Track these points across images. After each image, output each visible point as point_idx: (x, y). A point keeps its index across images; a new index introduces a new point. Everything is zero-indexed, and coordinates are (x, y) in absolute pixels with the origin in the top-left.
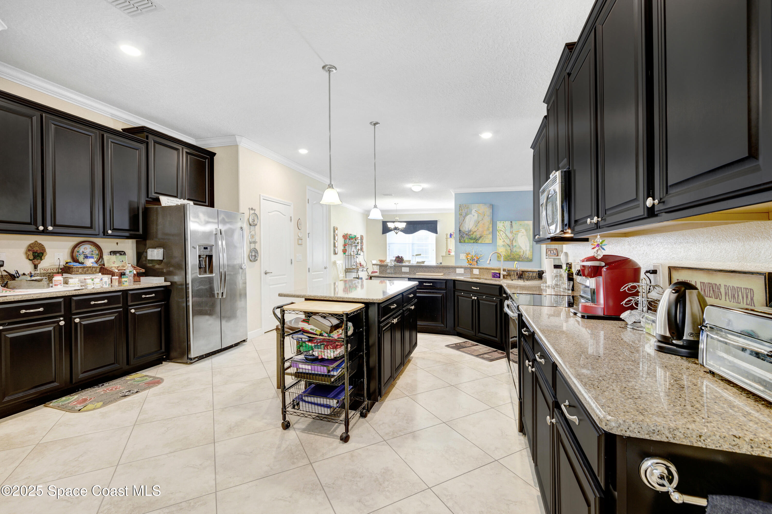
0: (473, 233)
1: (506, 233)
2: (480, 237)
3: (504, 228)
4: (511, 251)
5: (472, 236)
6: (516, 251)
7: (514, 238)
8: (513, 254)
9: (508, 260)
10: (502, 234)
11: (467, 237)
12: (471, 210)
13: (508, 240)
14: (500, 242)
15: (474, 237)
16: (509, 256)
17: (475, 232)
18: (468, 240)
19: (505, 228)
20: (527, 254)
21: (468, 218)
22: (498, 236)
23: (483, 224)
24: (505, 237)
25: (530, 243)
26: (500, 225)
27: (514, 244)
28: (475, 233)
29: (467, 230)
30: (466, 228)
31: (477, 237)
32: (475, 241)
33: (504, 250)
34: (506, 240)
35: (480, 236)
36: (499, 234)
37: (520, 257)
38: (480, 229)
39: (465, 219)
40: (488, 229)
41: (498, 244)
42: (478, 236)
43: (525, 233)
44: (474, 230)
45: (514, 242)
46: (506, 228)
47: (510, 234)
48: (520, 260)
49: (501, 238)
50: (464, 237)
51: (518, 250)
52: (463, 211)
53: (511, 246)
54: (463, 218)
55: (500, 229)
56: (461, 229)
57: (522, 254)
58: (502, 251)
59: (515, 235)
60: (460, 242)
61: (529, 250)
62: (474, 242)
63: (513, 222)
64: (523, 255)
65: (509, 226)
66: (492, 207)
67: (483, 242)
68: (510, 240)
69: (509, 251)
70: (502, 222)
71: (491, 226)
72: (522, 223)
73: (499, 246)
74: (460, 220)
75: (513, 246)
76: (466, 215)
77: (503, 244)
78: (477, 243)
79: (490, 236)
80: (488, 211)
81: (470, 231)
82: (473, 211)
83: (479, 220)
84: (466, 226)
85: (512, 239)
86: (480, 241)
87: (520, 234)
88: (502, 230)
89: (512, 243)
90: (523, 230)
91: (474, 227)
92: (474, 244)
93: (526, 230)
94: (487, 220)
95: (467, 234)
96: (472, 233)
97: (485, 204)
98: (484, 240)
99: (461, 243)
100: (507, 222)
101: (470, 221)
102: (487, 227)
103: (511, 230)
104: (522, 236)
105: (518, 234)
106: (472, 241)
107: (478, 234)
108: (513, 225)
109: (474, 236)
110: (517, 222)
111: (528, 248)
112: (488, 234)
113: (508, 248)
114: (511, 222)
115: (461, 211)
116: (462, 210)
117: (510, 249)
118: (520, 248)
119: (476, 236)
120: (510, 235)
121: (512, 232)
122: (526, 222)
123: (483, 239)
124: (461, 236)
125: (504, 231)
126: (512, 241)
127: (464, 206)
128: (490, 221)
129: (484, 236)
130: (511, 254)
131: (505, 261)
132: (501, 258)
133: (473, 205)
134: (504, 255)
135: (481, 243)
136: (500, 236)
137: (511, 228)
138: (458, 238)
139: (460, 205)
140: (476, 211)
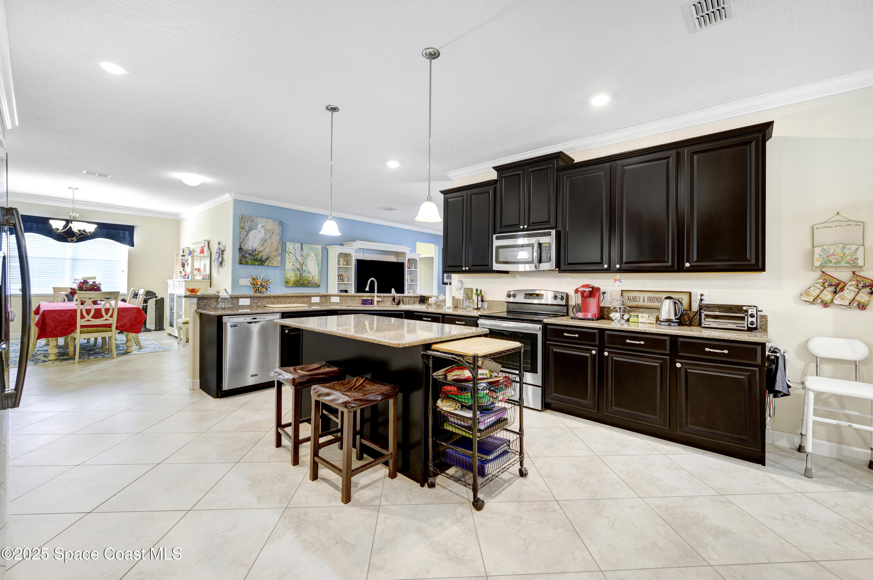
0: (259, 253)
1: (296, 256)
2: (267, 259)
3: (294, 249)
4: (301, 276)
5: (256, 256)
6: (305, 276)
7: (304, 262)
8: (303, 280)
9: (297, 286)
10: (292, 257)
11: (251, 258)
12: (257, 225)
13: (298, 263)
14: (289, 266)
16: (298, 281)
17: (261, 252)
18: (252, 262)
19: (295, 250)
20: (316, 279)
21: (252, 234)
22: (287, 259)
23: (272, 243)
24: (295, 260)
25: (318, 268)
26: (290, 246)
27: (304, 269)
28: (260, 253)
29: (251, 249)
30: (249, 246)
31: (264, 258)
32: (260, 263)
33: (294, 275)
34: (295, 264)
35: (267, 257)
36: (289, 257)
37: (309, 283)
38: (268, 249)
39: (248, 235)
40: (277, 250)
41: (286, 268)
42: (264, 257)
43: (314, 257)
44: (259, 250)
45: (303, 266)
46: (297, 251)
47: (300, 257)
48: (309, 285)
49: (291, 261)
50: (246, 258)
51: (307, 275)
52: (246, 224)
53: (301, 270)
54: (246, 233)
55: (290, 251)
56: (242, 247)
58: (291, 276)
59: (304, 259)
60: (241, 263)
61: (318, 275)
62: (259, 265)
63: (303, 244)
64: (312, 281)
65: (300, 248)
66: (281, 224)
67: (270, 265)
68: (300, 263)
69: (299, 276)
70: (292, 243)
71: (280, 246)
72: (313, 246)
73: (288, 270)
74: (241, 236)
75: (302, 270)
76: (251, 229)
77: (293, 268)
78: (262, 265)
79: (279, 258)
80: (277, 229)
82: (259, 226)
83: (266, 239)
84: (250, 244)
85: (302, 263)
86: (266, 264)
87: (310, 258)
88: (292, 252)
89: (302, 268)
90: (313, 255)
91: (260, 245)
92: (259, 266)
93: (316, 255)
94: (276, 238)
95: (250, 254)
96: (257, 253)
97: (274, 220)
98: (271, 262)
99: (241, 265)
100: (297, 244)
101: (255, 238)
102: (275, 247)
103: (302, 253)
104: (311, 261)
105: (308, 258)
106: (257, 263)
107: (264, 255)
108: (303, 247)
109: (259, 257)
110: (307, 245)
111: (317, 274)
112: (277, 256)
113: (298, 273)
114: (302, 244)
115: (243, 224)
116: (245, 223)
117: (300, 274)
118: (309, 273)
119: (262, 257)
120: (300, 259)
121: (302, 256)
122: (316, 246)
123: (270, 261)
124: (243, 256)
125: (294, 254)
126: (302, 265)
127: (248, 218)
128: (279, 241)
129: (272, 257)
130: (300, 279)
131: (294, 287)
132: (290, 283)
133: (259, 219)
134: (293, 281)
135: (268, 266)
136: (289, 258)
137: (301, 251)
138: (237, 259)
139: (242, 216)
140: (263, 227)
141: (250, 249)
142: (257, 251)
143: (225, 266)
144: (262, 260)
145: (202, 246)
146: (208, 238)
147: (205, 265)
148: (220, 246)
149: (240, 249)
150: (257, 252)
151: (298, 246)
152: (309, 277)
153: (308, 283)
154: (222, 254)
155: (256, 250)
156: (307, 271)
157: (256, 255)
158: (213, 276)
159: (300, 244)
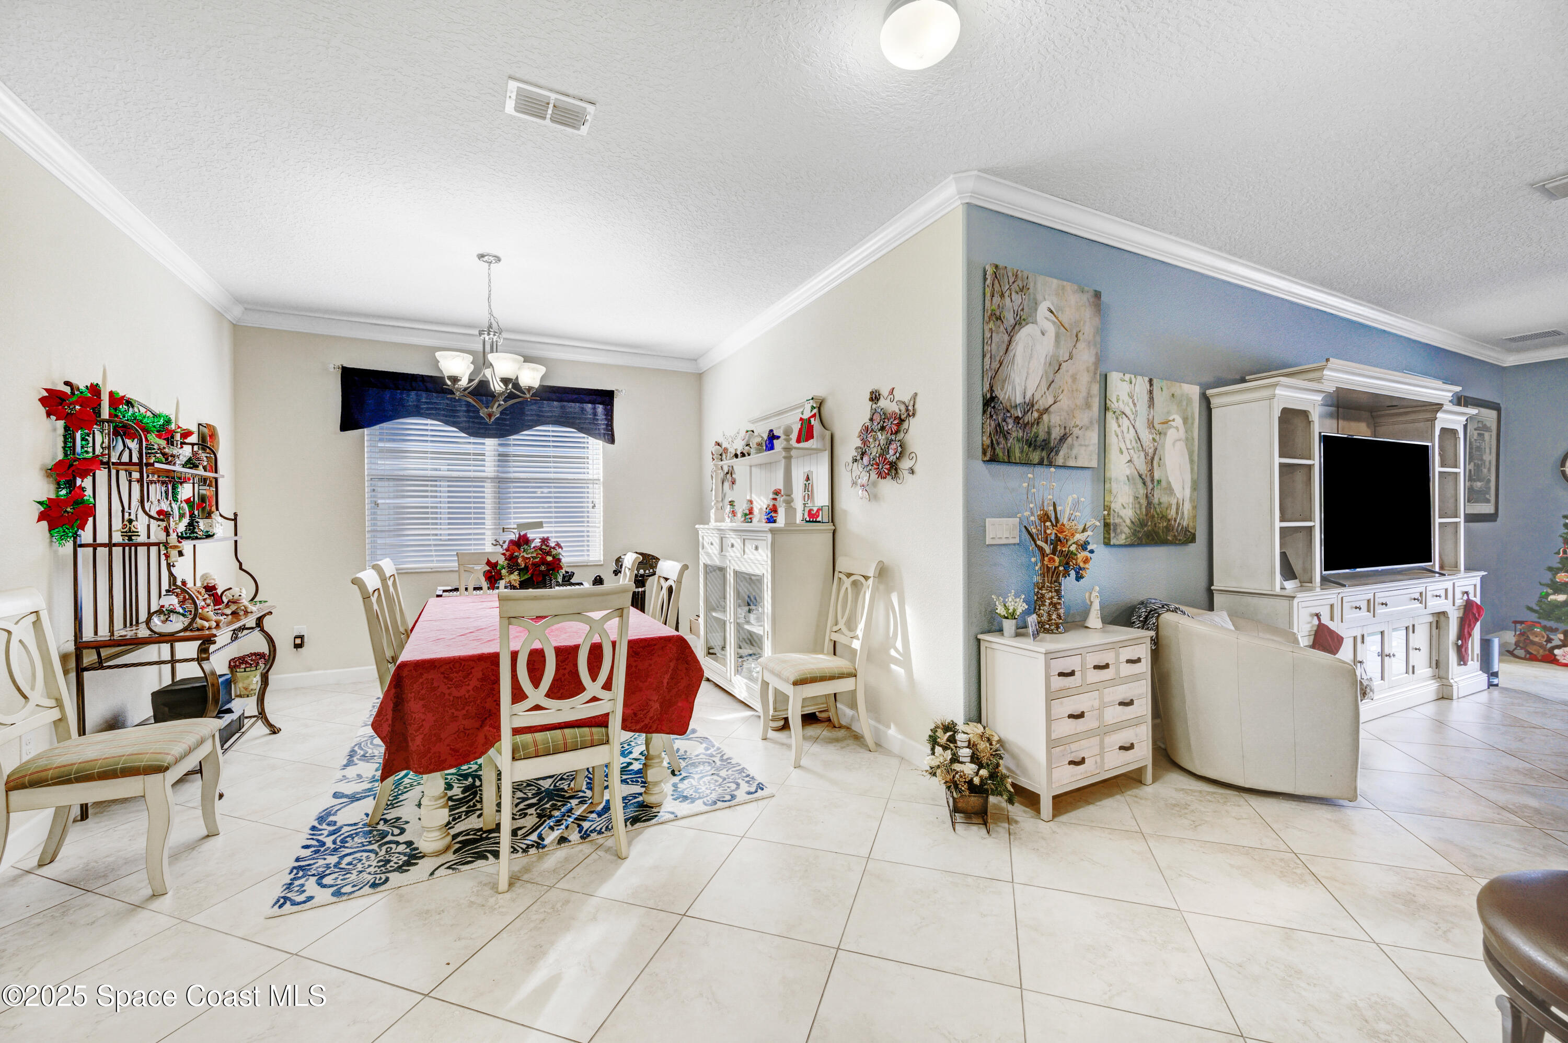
0: (1041, 415)
1: (1137, 425)
2: (1063, 439)
3: (1131, 402)
4: (1149, 503)
5: (1034, 429)
6: (1160, 504)
7: (1156, 449)
8: (1154, 517)
9: (1140, 543)
10: (1124, 430)
11: (1020, 435)
13: (1142, 454)
14: (1118, 466)
15: (1042, 436)
17: (1046, 410)
18: (1022, 451)
19: (1135, 404)
21: (1022, 341)
22: (1112, 439)
23: (1074, 379)
24: (1134, 443)
26: (1119, 390)
27: (1156, 477)
28: (1045, 417)
29: (1019, 400)
30: (1014, 389)
31: (1053, 435)
32: (1044, 455)
33: (1131, 499)
34: (1135, 459)
35: (1062, 431)
36: (1117, 431)
37: (1169, 528)
38: (1064, 402)
39: (1013, 346)
40: (1087, 403)
41: (1111, 474)
42: (1056, 434)
43: (1182, 431)
44: (1042, 405)
45: (1155, 463)
46: (1138, 407)
47: (1147, 431)
48: (1172, 538)
49: (1122, 447)
50: (1006, 435)
51: (1165, 499)
52: (1010, 299)
53: (1148, 480)
55: (1122, 406)
56: (995, 392)
57: (1174, 516)
58: (1126, 504)
59: (1157, 438)
60: (990, 458)
62: (1041, 463)
63: (1155, 381)
64: (1175, 521)
65: (1146, 397)
66: (1097, 300)
67: (1070, 463)
68: (1146, 455)
69: (1145, 503)
70: (1127, 377)
71: (1095, 389)
72: (1177, 388)
73: (1115, 480)
74: (991, 351)
75: (1152, 480)
76: (1019, 323)
77: (1127, 472)
78: (1050, 464)
79: (1093, 437)
80: (1090, 322)
81: (1031, 405)
82: (1042, 310)
83: (1061, 359)
84: (1017, 380)
85: (1151, 452)
86: (1060, 459)
87: (1171, 436)
88: (1128, 412)
89: (1151, 471)
90: (1179, 421)
92: (1040, 468)
94: (1083, 360)
95: (1017, 420)
96: (1036, 415)
97: (1081, 286)
98: (1074, 452)
99: (995, 467)
100: (1139, 378)
101: (1031, 357)
102: (1084, 394)
103: (1151, 417)
105: (1165, 434)
106: (1036, 457)
107: (1056, 424)
108: (1155, 392)
109: (1042, 432)
110: (1165, 384)
111: (1188, 492)
112: (1087, 428)
113: (1142, 491)
114: (1151, 381)
116: (1002, 296)
117: (1147, 496)
118: (1170, 490)
119: (1049, 433)
120: (1146, 436)
122: (1186, 387)
123: (1071, 448)
124: (999, 430)
125: (1132, 417)
126: (1152, 462)
127: (1010, 274)
128: (1092, 368)
129: (1076, 431)
130: (1147, 515)
131: (1131, 545)
132: (1121, 532)
133: (1041, 279)
134: (1128, 522)
135: (1064, 467)
136: (1120, 437)
137: (1149, 407)
138: (979, 440)
139: (997, 267)
140: (1051, 312)
141: (1018, 402)
142: (1036, 407)
144: (1049, 442)
148: (883, 403)
149: (990, 402)
150: (1038, 410)
151: (1141, 384)
153: (1166, 527)
155: (1033, 406)
156: (1164, 484)
157: (1032, 425)
158: (846, 512)
159: (1147, 379)
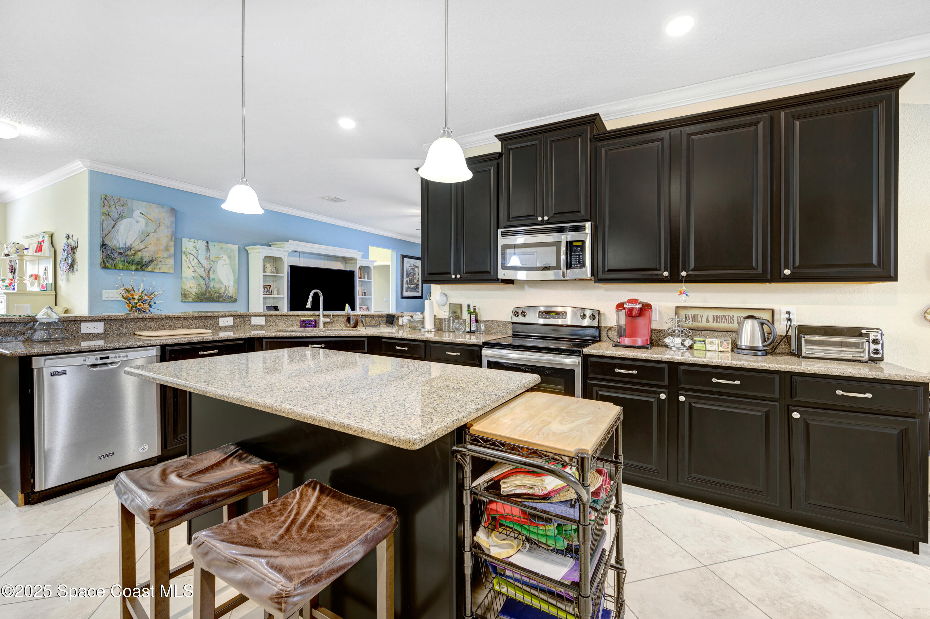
0: (136, 252)
1: (199, 258)
2: (151, 261)
3: (195, 250)
4: (207, 287)
5: (132, 257)
6: (214, 287)
7: (211, 268)
8: (210, 292)
9: (202, 301)
10: (191, 260)
11: (123, 259)
12: (132, 211)
13: (203, 269)
14: (187, 272)
15: (137, 260)
16: (203, 295)
17: (140, 251)
18: (124, 265)
19: (197, 251)
20: (231, 291)
21: (123, 225)
22: (184, 262)
23: (158, 239)
24: (197, 264)
25: (234, 276)
26: (188, 245)
27: (212, 277)
28: (139, 253)
30: (118, 242)
31: (145, 260)
32: (139, 267)
33: (196, 285)
34: (198, 270)
35: (151, 259)
36: (187, 260)
37: (220, 296)
38: (152, 248)
39: (117, 225)
40: (167, 249)
41: (183, 275)
42: (147, 259)
43: (228, 261)
44: (137, 248)
45: (211, 272)
46: (199, 252)
47: (205, 261)
48: (221, 300)
49: (190, 266)
50: (113, 259)
51: (217, 286)
52: (113, 208)
53: (206, 278)
54: (113, 223)
55: (189, 251)
56: (106, 242)
57: (223, 292)
58: (192, 287)
59: (212, 263)
60: (104, 267)
61: (234, 286)
62: (137, 270)
63: (210, 243)
64: (224, 294)
65: (204, 248)
66: (173, 211)
67: (156, 271)
68: (205, 269)
69: (204, 287)
70: (192, 240)
71: (172, 244)
72: (224, 246)
73: (186, 278)
74: (105, 226)
75: (209, 279)
76: (121, 217)
77: (193, 275)
78: (143, 270)
79: (171, 261)
80: (167, 219)
81: (130, 248)
82: (137, 213)
83: (149, 232)
84: (120, 239)
85: (208, 268)
86: (149, 269)
87: (220, 263)
88: (192, 253)
89: (208, 275)
90: (225, 257)
91: (138, 241)
92: (137, 272)
93: (229, 257)
94: (164, 233)
95: (120, 254)
96: (133, 252)
97: (162, 205)
98: (158, 267)
99: (106, 270)
100: (200, 241)
101: (129, 230)
102: (164, 245)
103: (208, 255)
104: (223, 266)
105: (217, 262)
106: (134, 267)
107: (146, 256)
108: (210, 247)
109: (137, 258)
110: (216, 244)
111: (232, 283)
112: (167, 258)
113: (202, 282)
114: (207, 243)
115: (106, 208)
116: (110, 206)
117: (206, 284)
118: (220, 282)
119: (142, 259)
120: (204, 262)
121: (208, 258)
122: (230, 246)
123: (157, 265)
124: (108, 256)
125: (196, 255)
126: (209, 272)
127: (115, 199)
128: (170, 236)
129: (160, 259)
130: (206, 291)
131: (197, 302)
132: (189, 297)
133: (135, 203)
134: (194, 293)
135: (152, 272)
136: (188, 262)
137: (207, 252)
138: (99, 260)
139: (106, 196)
140: (143, 214)
141: (121, 246)
142: (133, 249)
143: (77, 270)
144: (142, 262)
145: (40, 240)
146: (50, 230)
147: (46, 270)
148: (70, 240)
149: (103, 245)
150: (134, 250)
151: (201, 245)
152: (221, 288)
153: (218, 296)
154: (74, 253)
155: (131, 248)
156: (216, 280)
157: (130, 256)
158: (60, 286)
159: (205, 242)
